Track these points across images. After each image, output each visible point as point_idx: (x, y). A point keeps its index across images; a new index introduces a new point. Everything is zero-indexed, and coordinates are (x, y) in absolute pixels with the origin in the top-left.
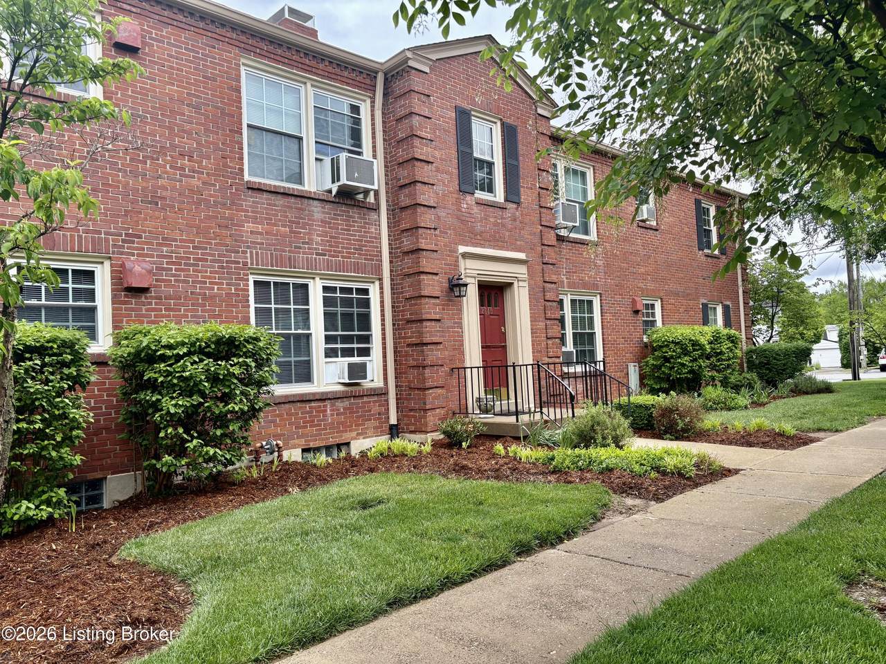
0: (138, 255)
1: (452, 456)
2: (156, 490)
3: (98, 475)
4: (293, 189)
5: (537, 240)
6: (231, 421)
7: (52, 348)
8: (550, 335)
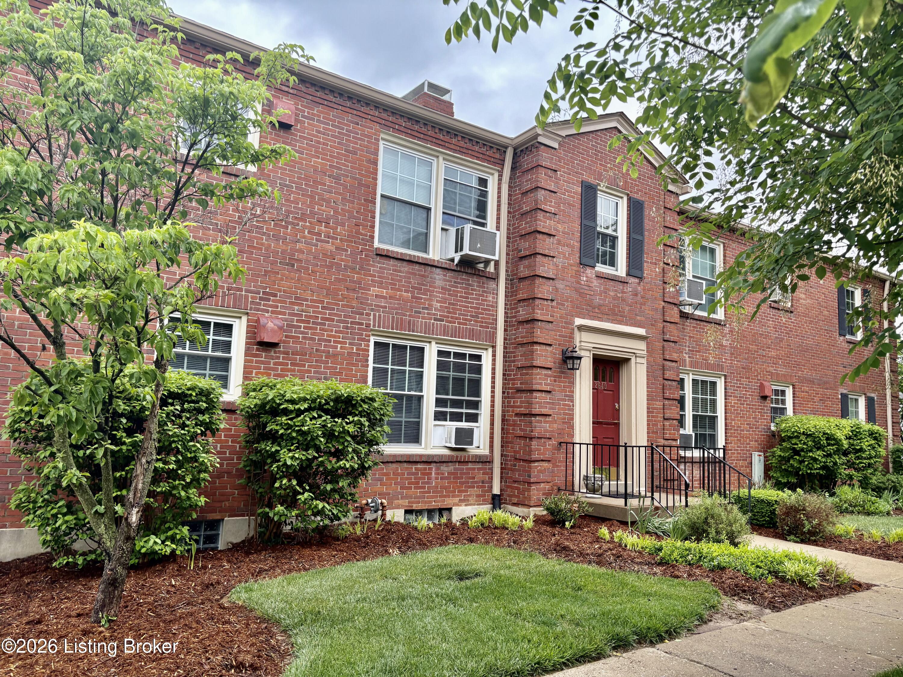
0: (273, 312)
1: (554, 535)
2: (266, 537)
3: (216, 516)
4: (418, 257)
5: (659, 316)
6: (341, 476)
7: (191, 395)
8: (667, 416)
